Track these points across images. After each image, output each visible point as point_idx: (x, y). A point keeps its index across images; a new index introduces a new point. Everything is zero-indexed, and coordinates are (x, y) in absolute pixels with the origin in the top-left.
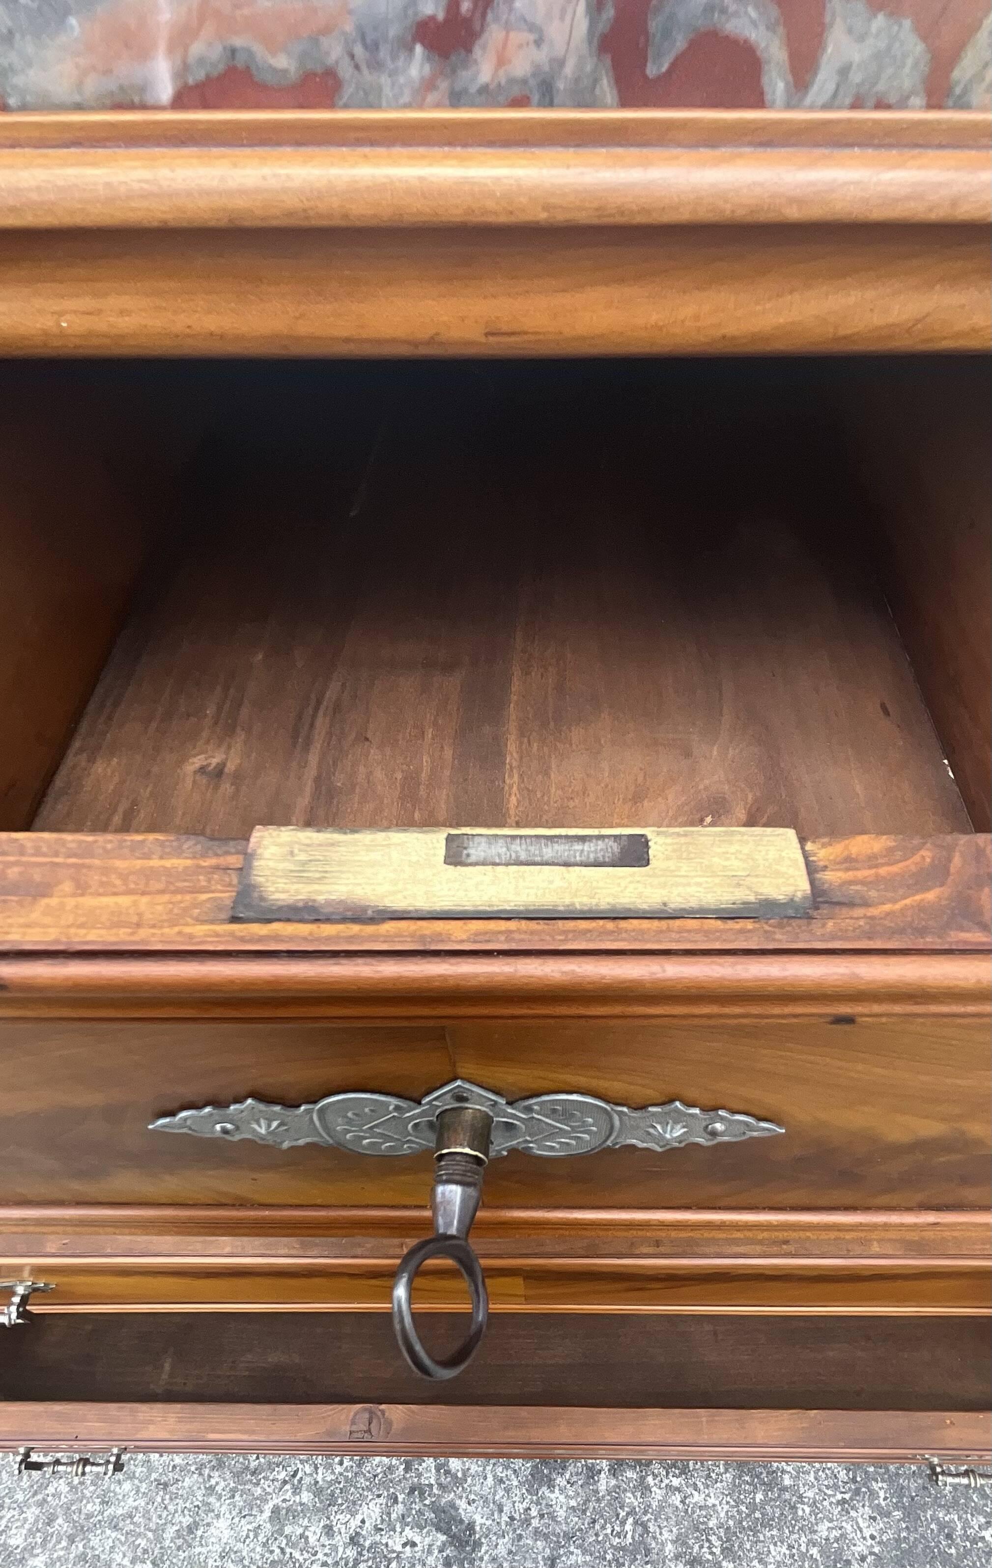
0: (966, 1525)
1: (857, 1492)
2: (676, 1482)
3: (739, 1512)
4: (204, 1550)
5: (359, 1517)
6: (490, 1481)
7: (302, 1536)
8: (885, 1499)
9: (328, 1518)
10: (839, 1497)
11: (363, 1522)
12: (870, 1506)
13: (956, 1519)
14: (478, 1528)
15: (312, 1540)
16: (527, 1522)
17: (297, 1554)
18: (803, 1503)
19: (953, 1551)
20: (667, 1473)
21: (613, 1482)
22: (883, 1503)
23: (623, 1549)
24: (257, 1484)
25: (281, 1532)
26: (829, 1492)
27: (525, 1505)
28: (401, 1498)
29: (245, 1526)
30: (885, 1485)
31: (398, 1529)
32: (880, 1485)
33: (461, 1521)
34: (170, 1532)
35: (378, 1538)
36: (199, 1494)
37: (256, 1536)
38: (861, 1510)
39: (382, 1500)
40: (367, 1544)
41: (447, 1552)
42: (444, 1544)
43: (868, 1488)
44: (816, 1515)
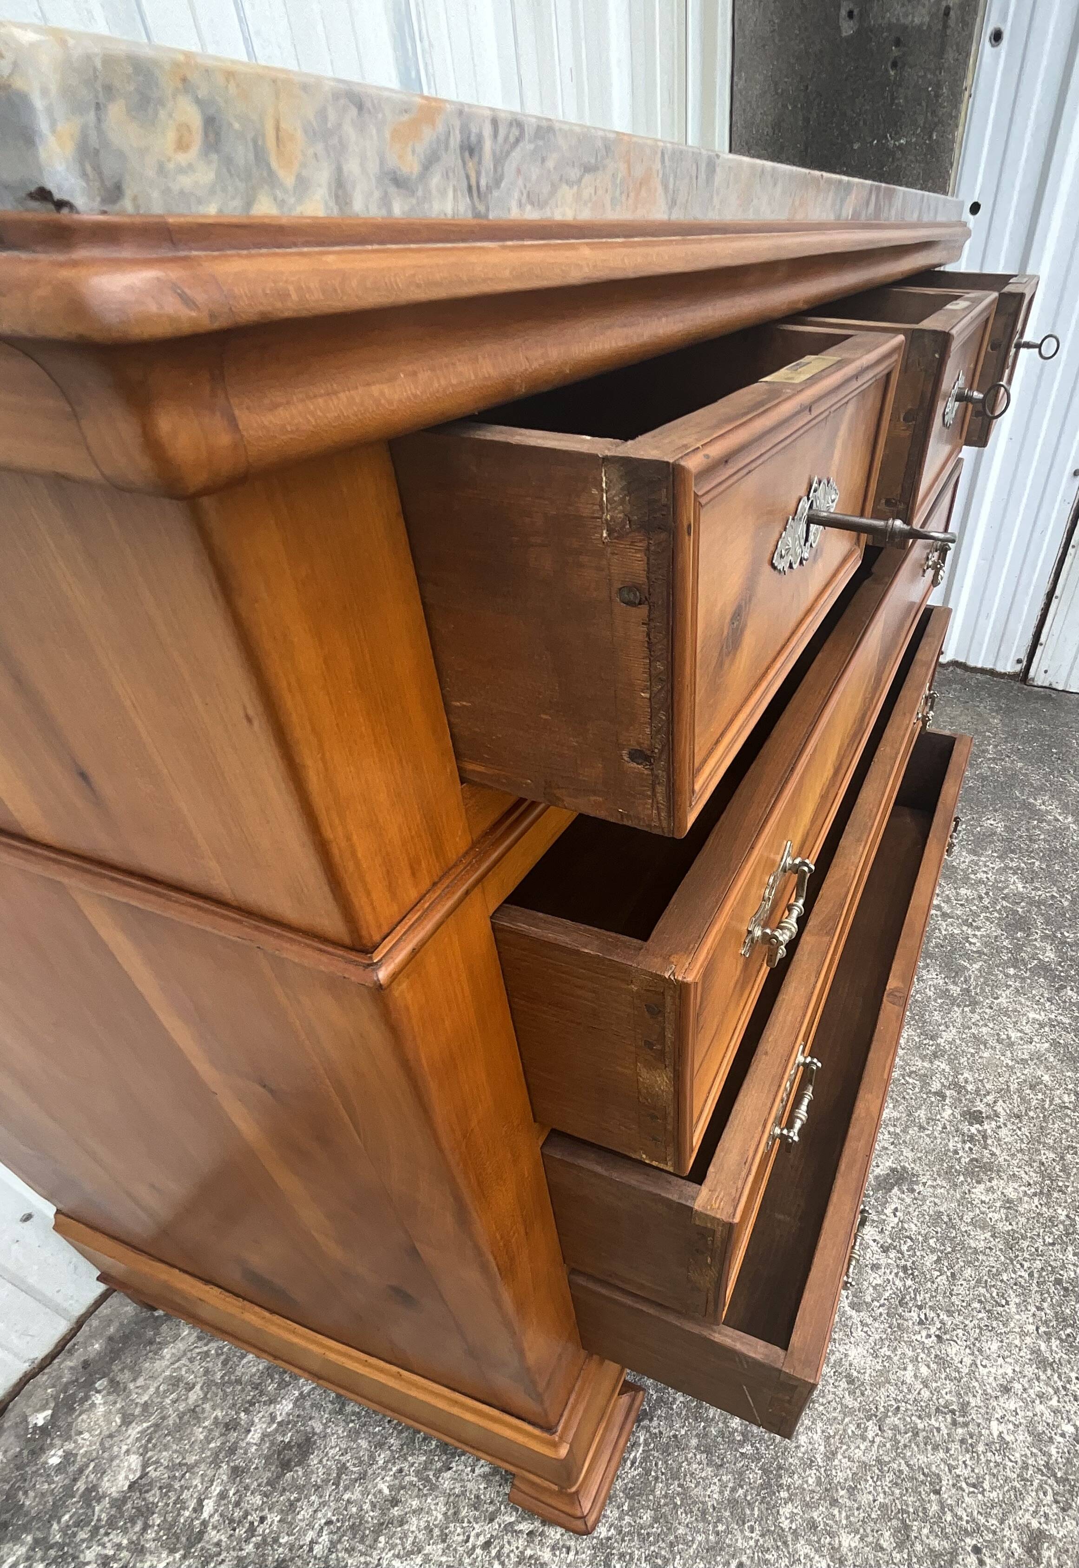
4: (868, 1371)
5: (871, 1243)
7: (875, 1288)
9: (866, 1266)
11: (874, 1241)
14: (894, 1166)
15: (879, 1281)
16: (897, 1135)
17: (887, 1294)
23: (922, 1087)
25: (869, 1305)
27: (886, 1133)
29: (859, 1333)
31: (884, 1217)
33: (888, 1175)
34: (849, 1401)
35: (887, 1233)
37: (867, 1325)
40: (890, 1241)
41: (905, 1188)
42: (900, 1189)
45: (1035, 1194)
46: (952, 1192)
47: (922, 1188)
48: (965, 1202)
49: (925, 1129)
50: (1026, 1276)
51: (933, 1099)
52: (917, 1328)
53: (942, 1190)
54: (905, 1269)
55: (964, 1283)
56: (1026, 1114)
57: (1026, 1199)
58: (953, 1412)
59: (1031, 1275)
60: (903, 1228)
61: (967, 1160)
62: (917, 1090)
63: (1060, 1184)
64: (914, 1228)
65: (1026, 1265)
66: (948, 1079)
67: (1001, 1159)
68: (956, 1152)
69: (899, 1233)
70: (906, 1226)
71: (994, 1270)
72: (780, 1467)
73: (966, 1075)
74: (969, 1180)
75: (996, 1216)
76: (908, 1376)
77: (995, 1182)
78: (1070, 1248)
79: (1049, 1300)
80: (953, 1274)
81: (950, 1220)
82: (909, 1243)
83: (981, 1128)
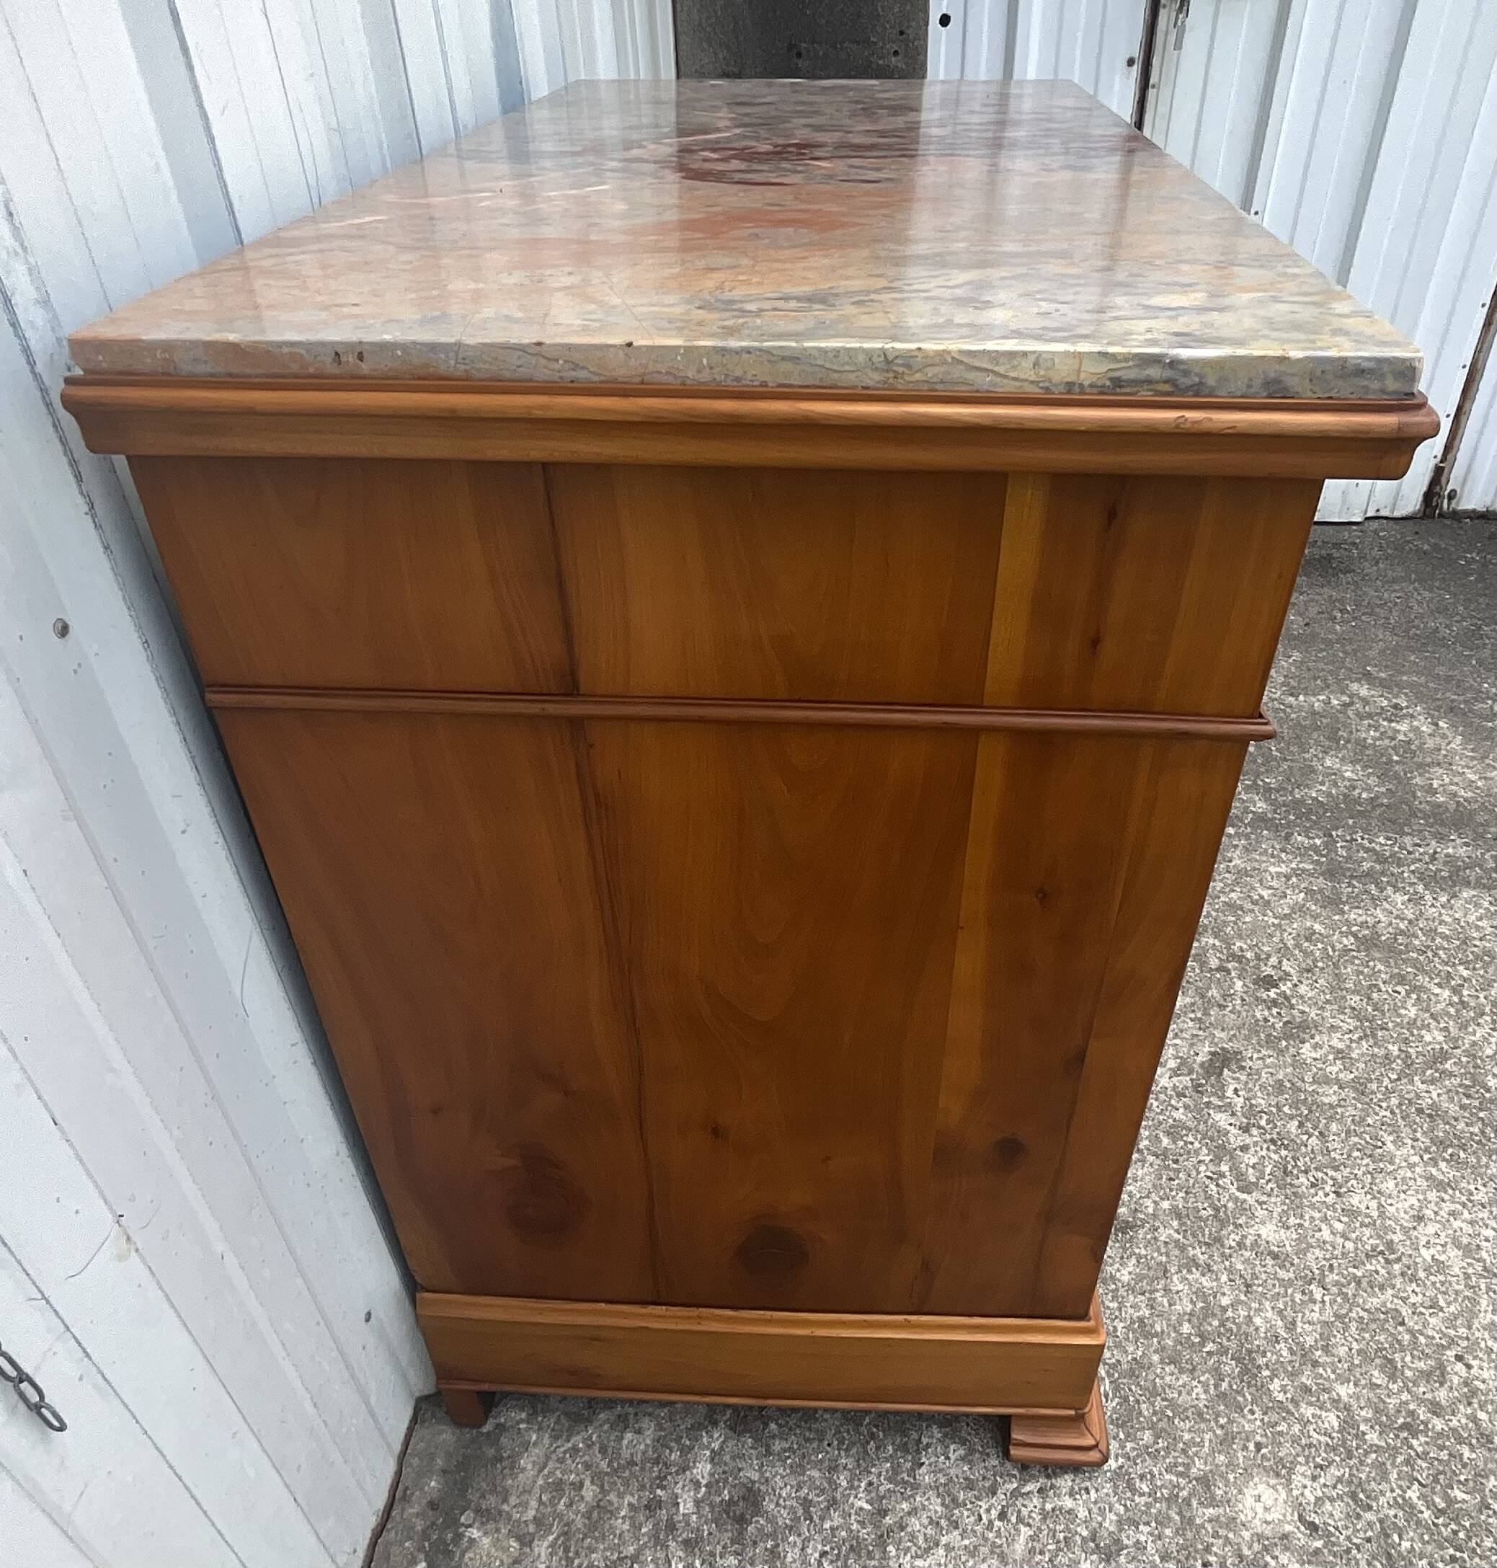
4: (1287, 1243)
5: (1229, 1128)
7: (1253, 1167)
9: (1235, 1150)
11: (1231, 1124)
14: (1212, 1049)
15: (1254, 1160)
16: (1200, 1019)
17: (1268, 1170)
24: (1225, 1206)
25: (1256, 1184)
27: (1188, 1020)
28: (1206, 1100)
29: (1260, 1213)
31: (1229, 1100)
33: (1211, 1060)
34: (1282, 1274)
35: (1239, 1114)
36: (1247, 1254)
37: (1265, 1203)
39: (1211, 1112)
40: (1245, 1120)
41: (1234, 1067)
42: (1229, 1070)
45: (1361, 1038)
46: (1281, 1058)
47: (1251, 1063)
48: (1298, 1063)
49: (1224, 1007)
50: (1388, 1114)
51: (1218, 976)
52: (1312, 1191)
53: (1271, 1059)
54: (1273, 1141)
55: (1335, 1138)
56: (1316, 967)
57: (1354, 1045)
58: (1382, 1253)
59: (1392, 1112)
60: (1252, 1105)
61: (1281, 1024)
62: (1197, 971)
63: (1379, 1022)
64: (1263, 1102)
65: (1384, 1105)
66: (1221, 953)
67: (1313, 1015)
68: (1266, 1020)
69: (1251, 1111)
70: (1253, 1102)
71: (1357, 1118)
72: (1250, 1352)
73: (1238, 944)
74: (1292, 1042)
75: (1335, 1069)
76: (1326, 1234)
77: (1317, 1038)
78: (1416, 1078)
79: (1419, 1129)
80: (1321, 1133)
81: (1293, 1084)
82: (1265, 1117)
83: (1278, 991)
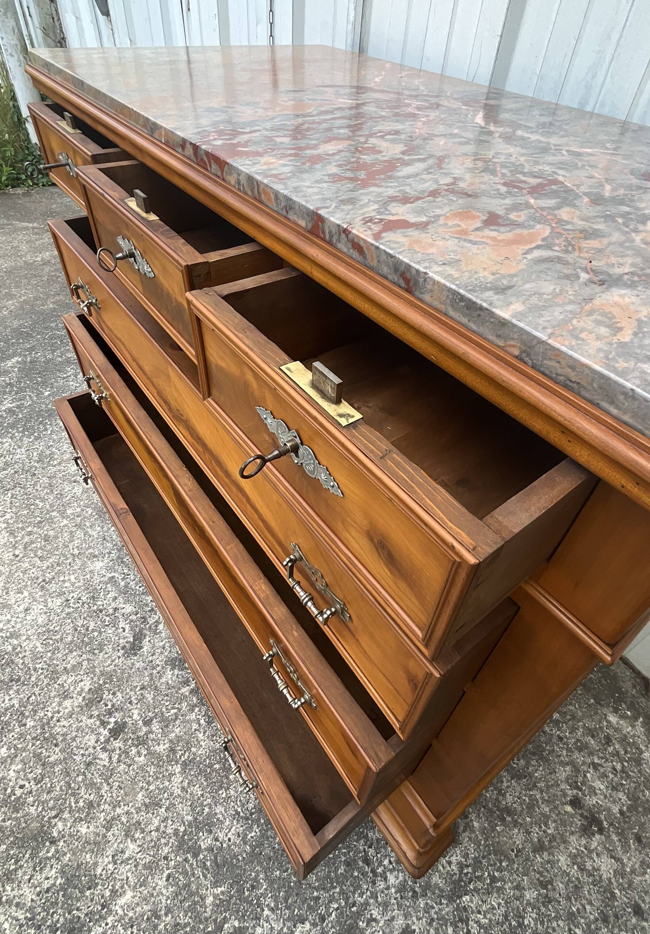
0: (265, 895)
1: (247, 819)
2: (202, 722)
3: (205, 760)
5: (124, 606)
6: (161, 644)
8: (252, 837)
9: (119, 596)
10: (239, 810)
12: (244, 830)
13: (264, 887)
14: (141, 651)
15: (109, 596)
16: (153, 668)
17: (102, 594)
18: (226, 791)
19: (247, 893)
20: (204, 716)
21: (187, 694)
22: (249, 837)
24: (119, 565)
25: (107, 584)
26: (239, 803)
27: (159, 663)
28: (139, 615)
30: (258, 833)
31: (127, 622)
32: (257, 830)
33: (141, 643)
34: (91, 551)
35: (120, 617)
36: (107, 551)
37: (102, 577)
38: (239, 826)
39: (134, 610)
40: (117, 615)
41: (127, 645)
42: (130, 642)
43: (252, 824)
44: (224, 801)
47: (119, 654)
48: (91, 671)
49: (141, 689)
51: (150, 714)
52: (80, 595)
53: (107, 664)
54: (101, 611)
55: (68, 631)
58: (46, 584)
60: (114, 626)
61: (104, 696)
62: (164, 709)
64: (109, 631)
65: (40, 671)
66: (152, 740)
67: (84, 718)
68: (114, 694)
69: (114, 624)
70: (114, 629)
72: (101, 517)
73: (142, 758)
74: (96, 685)
75: (69, 680)
76: (72, 578)
77: (80, 699)
79: (20, 666)
81: (94, 653)
82: (107, 623)
83: (108, 726)
